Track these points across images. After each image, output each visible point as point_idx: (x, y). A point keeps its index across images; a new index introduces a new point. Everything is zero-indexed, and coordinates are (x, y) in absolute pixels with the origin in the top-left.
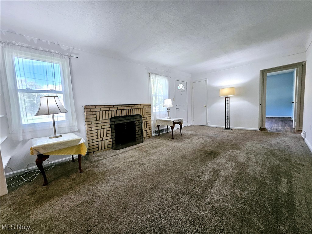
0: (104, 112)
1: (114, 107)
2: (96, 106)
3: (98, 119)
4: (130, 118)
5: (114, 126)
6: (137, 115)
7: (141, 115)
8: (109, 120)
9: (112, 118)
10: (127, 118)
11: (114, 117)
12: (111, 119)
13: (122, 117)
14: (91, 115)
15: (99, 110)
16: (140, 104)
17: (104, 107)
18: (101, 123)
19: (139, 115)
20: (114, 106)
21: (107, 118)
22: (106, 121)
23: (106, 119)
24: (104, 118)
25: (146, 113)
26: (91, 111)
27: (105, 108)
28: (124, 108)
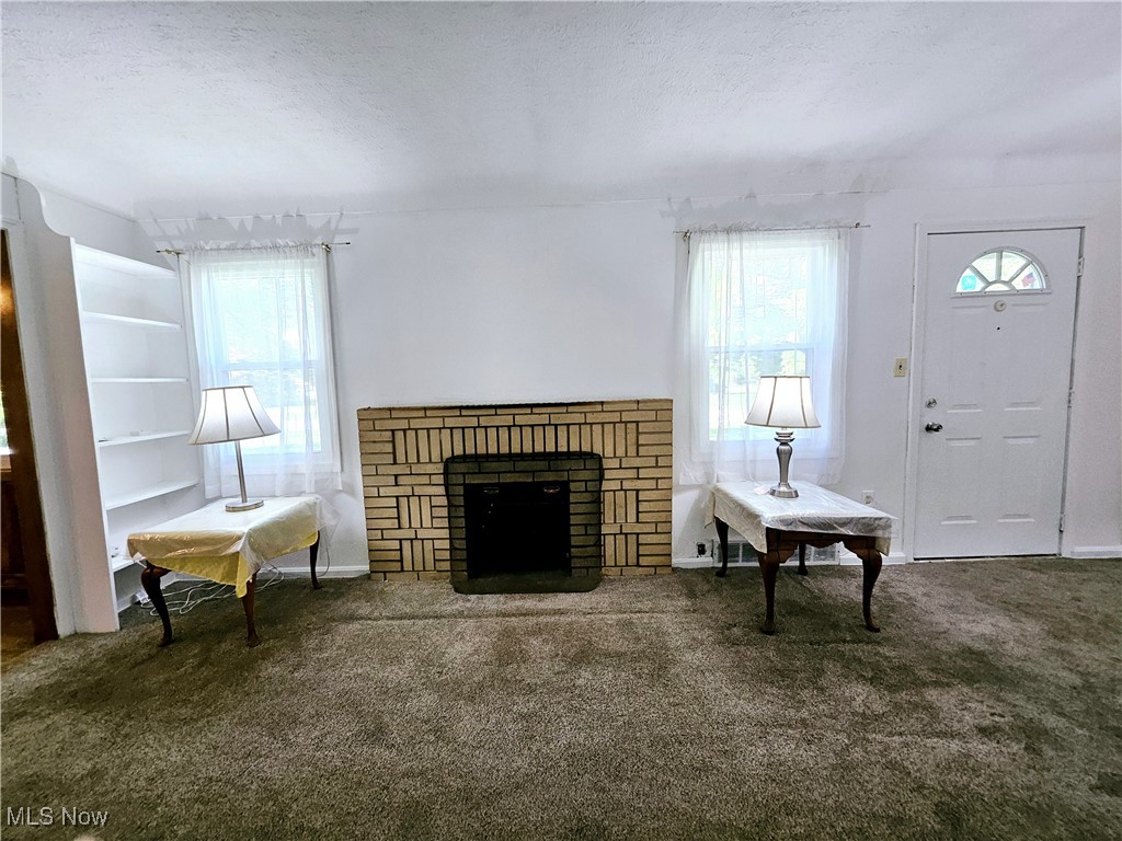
0: (423, 434)
1: (461, 416)
2: (394, 409)
3: (401, 458)
4: (542, 465)
5: (460, 490)
6: (581, 455)
7: (599, 459)
8: (441, 466)
9: (453, 459)
10: (521, 465)
11: (465, 458)
12: (449, 463)
13: (498, 457)
14: (374, 442)
15: (404, 424)
16: (602, 403)
17: (421, 414)
18: (411, 474)
19: (592, 455)
20: (464, 412)
21: (436, 457)
22: (430, 469)
23: (430, 461)
24: (424, 457)
25: (638, 446)
26: (375, 430)
27: (426, 420)
28: (509, 420)
